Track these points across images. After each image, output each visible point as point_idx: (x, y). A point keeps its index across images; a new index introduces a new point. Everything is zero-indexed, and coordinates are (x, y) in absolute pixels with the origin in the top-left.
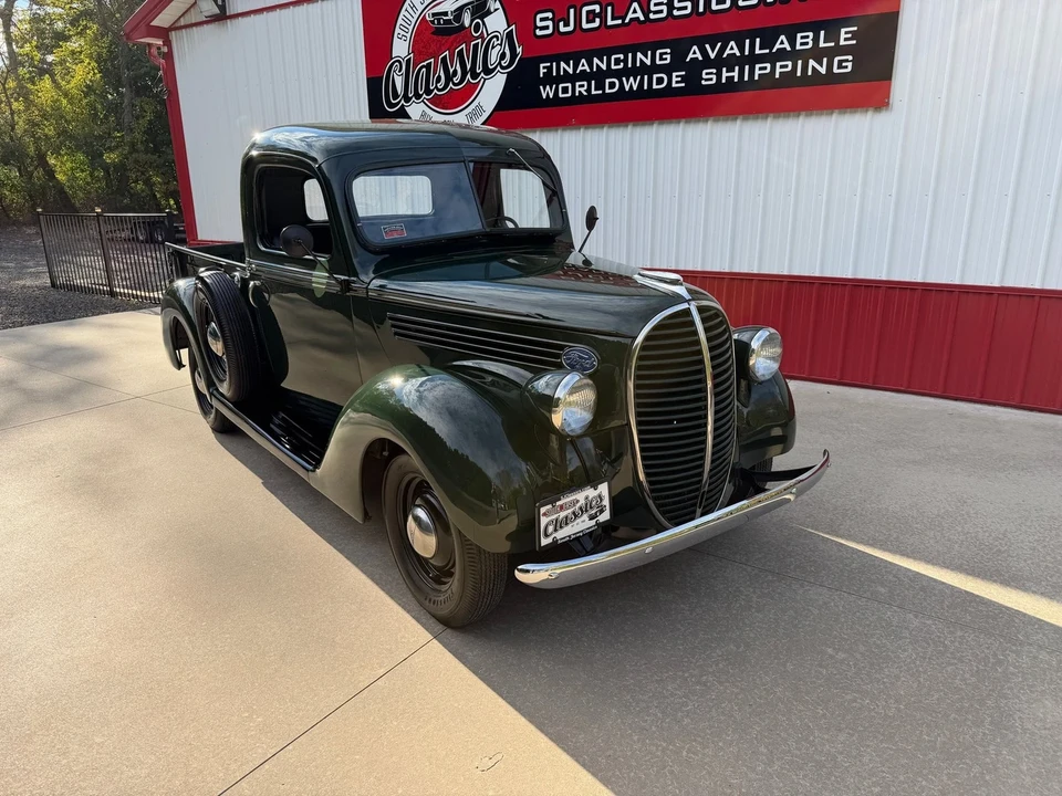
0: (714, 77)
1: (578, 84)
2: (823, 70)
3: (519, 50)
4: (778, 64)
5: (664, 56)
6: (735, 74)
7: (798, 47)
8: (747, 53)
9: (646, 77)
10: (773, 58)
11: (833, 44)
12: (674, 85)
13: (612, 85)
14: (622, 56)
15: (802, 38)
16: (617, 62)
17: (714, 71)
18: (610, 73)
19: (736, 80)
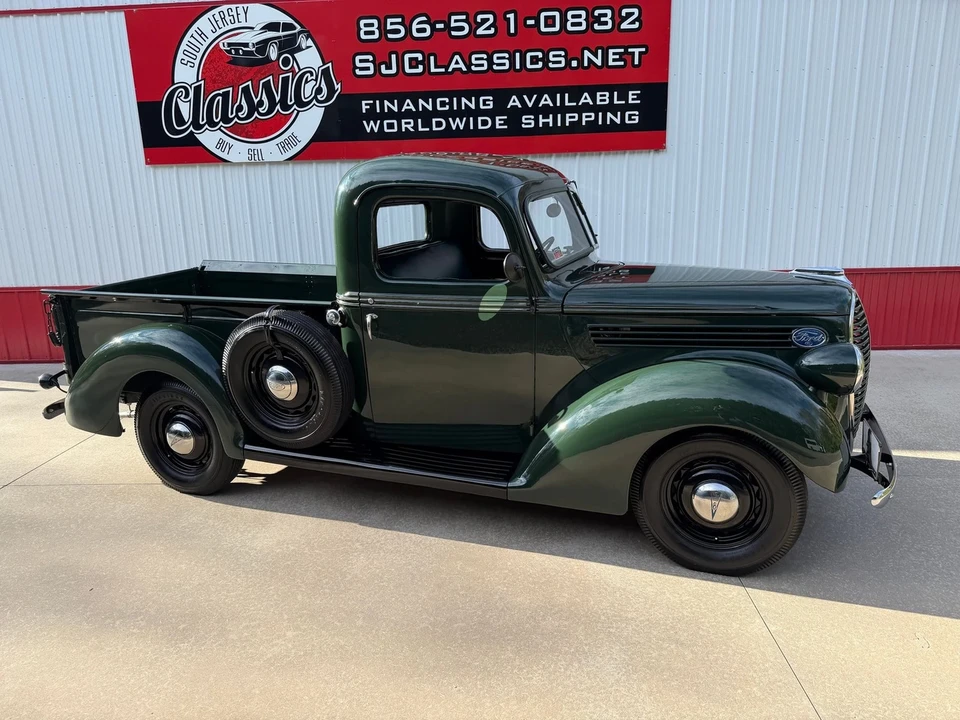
0: (533, 122)
1: (403, 121)
2: (618, 121)
3: (338, 87)
4: (584, 115)
5: (488, 103)
6: (550, 120)
7: (598, 103)
8: (558, 104)
9: (471, 119)
10: (580, 110)
11: (624, 102)
12: (498, 127)
13: (439, 124)
14: (447, 100)
15: (601, 96)
16: (443, 104)
17: (532, 117)
18: (436, 113)
19: (551, 125)
